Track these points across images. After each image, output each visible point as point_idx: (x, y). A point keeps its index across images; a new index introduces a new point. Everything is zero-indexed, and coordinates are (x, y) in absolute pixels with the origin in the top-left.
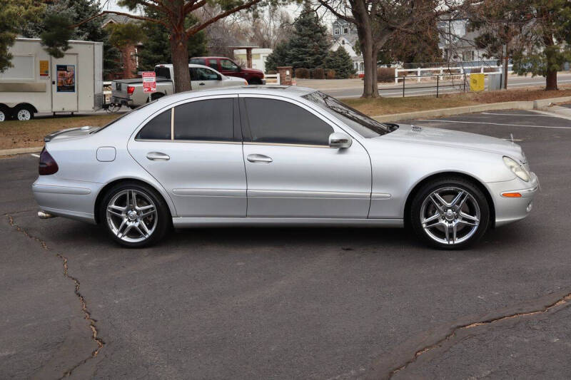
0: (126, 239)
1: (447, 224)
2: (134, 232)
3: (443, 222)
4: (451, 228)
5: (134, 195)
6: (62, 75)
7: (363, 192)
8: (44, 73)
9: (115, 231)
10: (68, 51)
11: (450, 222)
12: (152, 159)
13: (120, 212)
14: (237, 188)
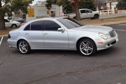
0: (23, 52)
1: (86, 50)
2: (24, 51)
3: (85, 49)
4: (87, 51)
5: (23, 42)
6: (52, 14)
7: (67, 42)
8: (48, 13)
9: (21, 50)
10: (52, 8)
11: (86, 49)
12: (26, 35)
13: (21, 46)
14: (42, 41)
